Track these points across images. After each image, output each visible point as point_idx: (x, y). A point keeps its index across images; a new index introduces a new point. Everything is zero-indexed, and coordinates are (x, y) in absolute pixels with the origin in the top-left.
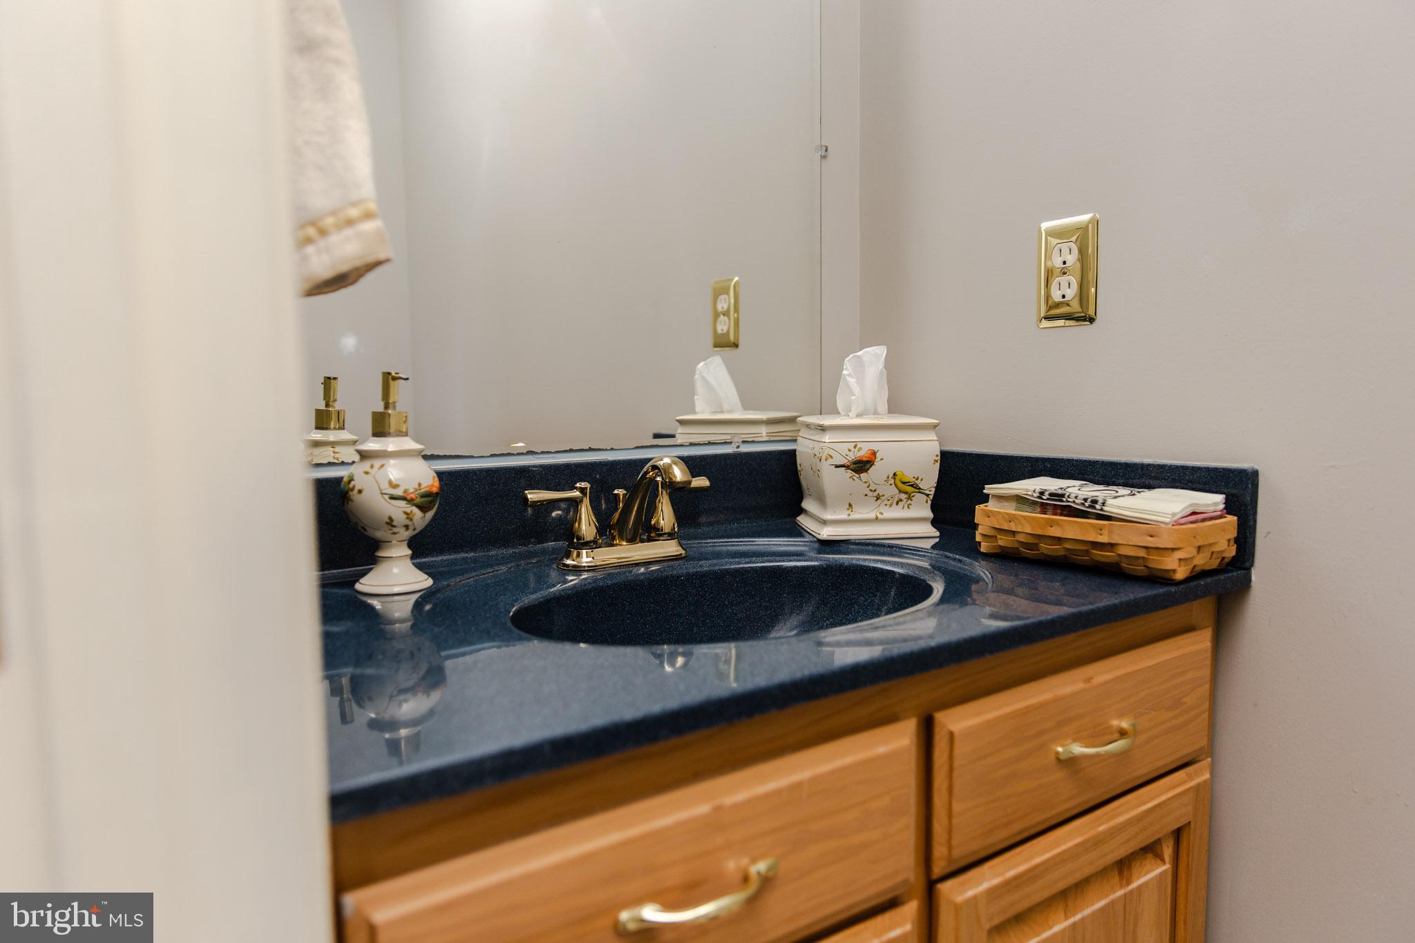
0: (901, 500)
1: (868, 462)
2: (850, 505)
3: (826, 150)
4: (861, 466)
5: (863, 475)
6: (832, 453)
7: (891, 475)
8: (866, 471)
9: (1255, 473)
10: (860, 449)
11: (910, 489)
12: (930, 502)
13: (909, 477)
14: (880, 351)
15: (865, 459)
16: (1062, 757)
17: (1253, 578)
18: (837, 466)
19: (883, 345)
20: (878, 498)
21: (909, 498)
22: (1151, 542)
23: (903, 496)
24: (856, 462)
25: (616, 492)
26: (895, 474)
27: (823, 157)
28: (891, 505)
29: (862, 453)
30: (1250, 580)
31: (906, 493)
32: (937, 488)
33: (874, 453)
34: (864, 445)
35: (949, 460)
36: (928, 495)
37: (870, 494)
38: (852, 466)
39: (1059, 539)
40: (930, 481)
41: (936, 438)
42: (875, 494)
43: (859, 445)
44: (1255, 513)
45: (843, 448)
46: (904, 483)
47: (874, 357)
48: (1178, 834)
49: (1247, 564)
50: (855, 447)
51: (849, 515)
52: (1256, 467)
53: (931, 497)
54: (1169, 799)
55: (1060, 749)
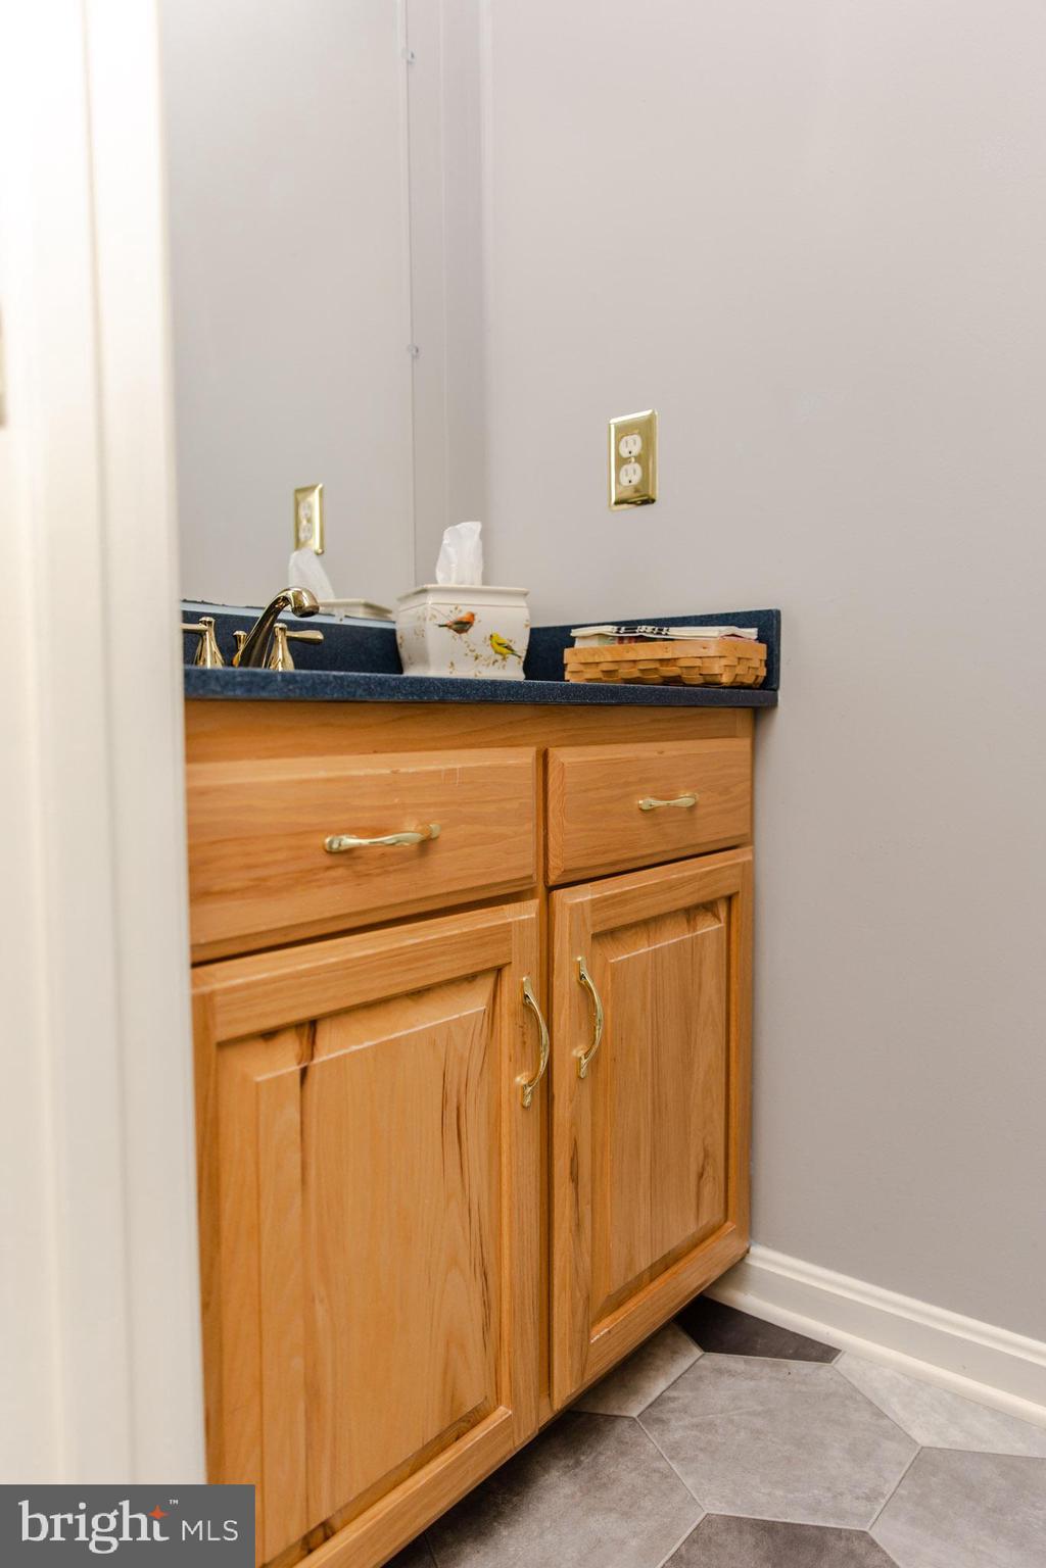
0: (497, 661)
1: (468, 623)
2: (452, 664)
3: (417, 351)
4: (462, 626)
5: (463, 635)
6: (435, 613)
7: (488, 636)
8: (466, 631)
9: (778, 613)
10: (460, 611)
11: (505, 651)
12: (522, 664)
13: (504, 639)
14: (476, 526)
15: (465, 620)
16: (645, 808)
17: (779, 698)
18: (441, 626)
19: (477, 520)
20: (476, 658)
21: (504, 659)
22: (703, 652)
23: (499, 657)
24: (457, 623)
25: (237, 633)
26: (491, 636)
27: (414, 358)
28: (488, 665)
29: (463, 615)
30: (776, 700)
31: (501, 654)
32: (528, 651)
33: (473, 615)
34: (463, 607)
35: (536, 634)
36: (520, 657)
37: (470, 653)
38: (454, 626)
39: (634, 661)
40: (521, 645)
41: (525, 605)
42: (474, 654)
43: (460, 607)
44: (779, 645)
45: (446, 610)
46: (499, 644)
47: (471, 530)
48: (729, 899)
49: (774, 686)
50: (456, 608)
51: (451, 673)
52: (779, 608)
53: (523, 659)
54: (722, 868)
55: (641, 802)
